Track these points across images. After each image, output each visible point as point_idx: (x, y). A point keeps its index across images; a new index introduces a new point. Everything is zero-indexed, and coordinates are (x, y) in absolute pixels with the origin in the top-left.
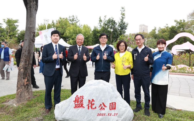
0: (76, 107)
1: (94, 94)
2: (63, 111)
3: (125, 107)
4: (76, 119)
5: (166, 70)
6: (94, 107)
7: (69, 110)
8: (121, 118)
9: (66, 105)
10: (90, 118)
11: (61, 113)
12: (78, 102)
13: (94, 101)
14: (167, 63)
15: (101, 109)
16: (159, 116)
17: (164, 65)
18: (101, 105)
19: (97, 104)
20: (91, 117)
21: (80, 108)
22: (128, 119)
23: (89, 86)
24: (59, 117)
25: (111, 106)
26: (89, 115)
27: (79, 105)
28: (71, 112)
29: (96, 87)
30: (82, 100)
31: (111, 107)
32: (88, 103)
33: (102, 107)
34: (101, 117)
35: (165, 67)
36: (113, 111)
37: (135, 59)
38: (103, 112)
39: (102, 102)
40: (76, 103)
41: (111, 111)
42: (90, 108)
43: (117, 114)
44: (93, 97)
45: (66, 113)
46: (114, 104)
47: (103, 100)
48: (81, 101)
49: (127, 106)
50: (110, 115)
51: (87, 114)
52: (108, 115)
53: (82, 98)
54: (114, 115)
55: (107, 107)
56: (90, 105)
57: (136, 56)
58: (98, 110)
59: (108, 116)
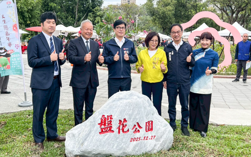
0: (102, 132)
1: (127, 111)
2: (81, 141)
3: (165, 126)
4: (102, 149)
5: (210, 74)
6: (125, 129)
7: (93, 138)
8: (160, 141)
9: (86, 131)
10: (121, 145)
11: (78, 144)
12: (105, 125)
13: (127, 121)
14: (212, 66)
15: (135, 132)
16: (201, 135)
17: (208, 67)
18: (135, 125)
19: (130, 125)
20: (123, 144)
21: (108, 133)
22: (168, 141)
23: (118, 101)
24: (75, 150)
25: (147, 126)
26: (119, 142)
27: (106, 129)
28: (95, 140)
29: (128, 101)
30: (111, 121)
31: (147, 128)
32: (119, 125)
33: (136, 129)
34: (135, 142)
35: (210, 71)
36: (150, 132)
37: (170, 59)
38: (137, 135)
39: (136, 121)
40: (103, 127)
41: (147, 132)
42: (121, 131)
43: (155, 136)
44: (125, 115)
45: (89, 143)
46: (150, 122)
47: (137, 119)
48: (109, 123)
49: (167, 125)
50: (146, 138)
51: (117, 140)
52: (144, 139)
53: (111, 118)
54: (151, 139)
55: (142, 128)
56: (121, 127)
57: (171, 55)
58: (131, 134)
59: (144, 141)
